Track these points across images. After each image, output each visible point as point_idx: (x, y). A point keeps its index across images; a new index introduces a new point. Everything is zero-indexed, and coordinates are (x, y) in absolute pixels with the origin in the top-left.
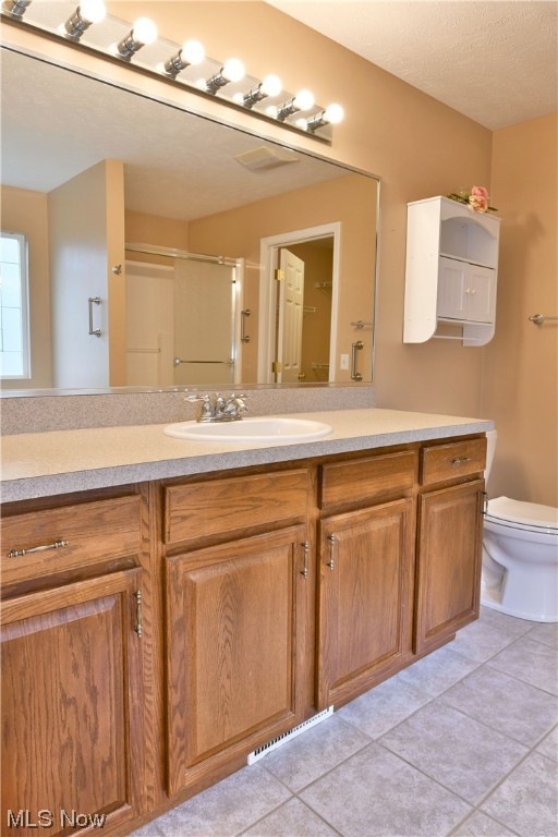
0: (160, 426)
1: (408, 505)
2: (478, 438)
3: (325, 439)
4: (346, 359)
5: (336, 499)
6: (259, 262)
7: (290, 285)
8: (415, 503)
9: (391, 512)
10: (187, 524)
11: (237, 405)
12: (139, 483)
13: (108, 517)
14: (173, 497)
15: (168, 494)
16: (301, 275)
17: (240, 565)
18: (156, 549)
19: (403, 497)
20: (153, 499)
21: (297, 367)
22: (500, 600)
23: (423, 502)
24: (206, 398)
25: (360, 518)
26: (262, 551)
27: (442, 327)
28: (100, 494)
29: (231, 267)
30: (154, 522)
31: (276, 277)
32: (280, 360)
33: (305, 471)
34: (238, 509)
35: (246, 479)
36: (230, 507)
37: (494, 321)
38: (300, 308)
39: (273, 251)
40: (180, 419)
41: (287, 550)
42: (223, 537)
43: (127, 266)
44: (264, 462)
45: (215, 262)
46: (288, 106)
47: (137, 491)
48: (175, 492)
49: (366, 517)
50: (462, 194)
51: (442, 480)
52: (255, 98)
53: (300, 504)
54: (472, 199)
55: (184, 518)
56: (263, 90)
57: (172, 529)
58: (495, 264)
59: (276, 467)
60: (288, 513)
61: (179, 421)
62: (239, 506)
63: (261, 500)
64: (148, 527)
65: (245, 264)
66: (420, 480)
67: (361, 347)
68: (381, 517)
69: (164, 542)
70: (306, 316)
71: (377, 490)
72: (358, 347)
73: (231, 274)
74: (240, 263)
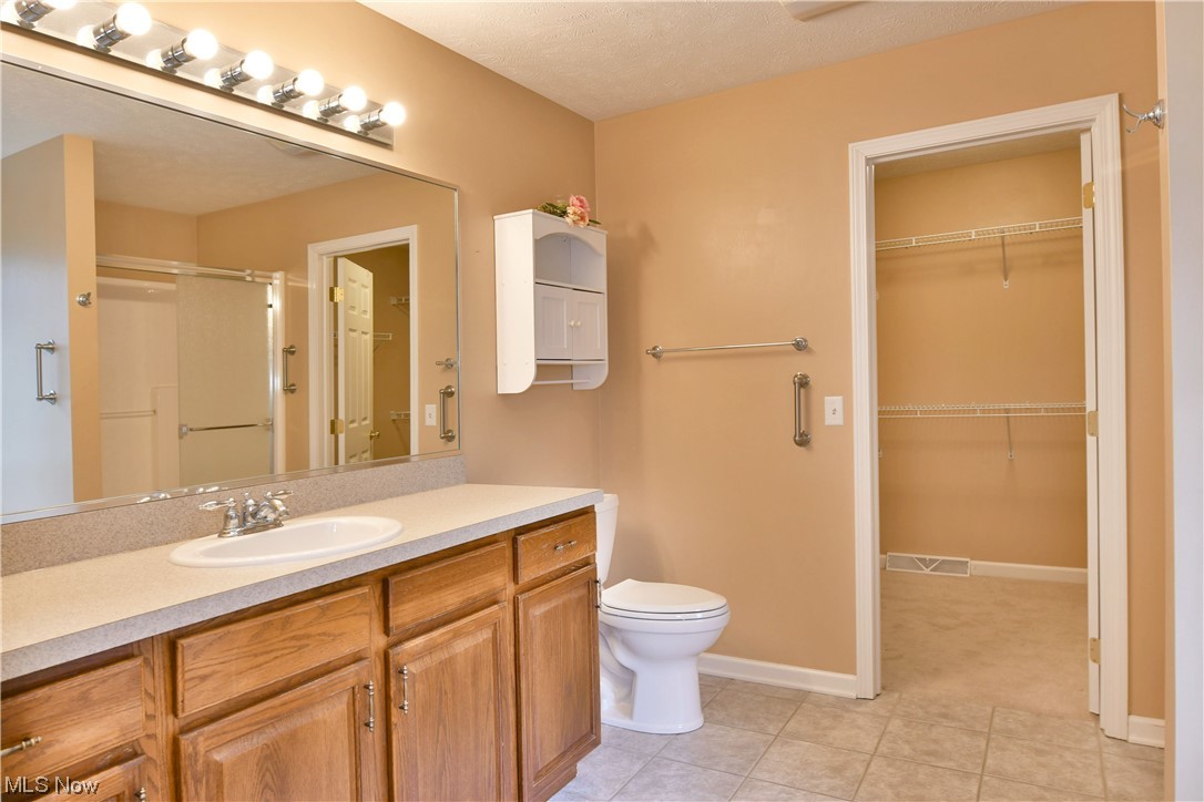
0: (164, 548)
1: (502, 612)
2: (586, 514)
3: (391, 544)
4: (432, 411)
5: (408, 619)
6: (306, 278)
7: (353, 308)
8: (511, 607)
9: (480, 625)
10: (209, 684)
11: (275, 509)
12: (139, 641)
13: (95, 695)
14: (187, 652)
15: (180, 650)
16: (368, 293)
17: (283, 728)
18: (165, 726)
19: (495, 602)
20: (160, 660)
21: (367, 422)
22: (630, 714)
23: (521, 605)
24: (230, 502)
25: (439, 641)
26: (312, 705)
27: (543, 369)
28: (84, 665)
29: (265, 284)
30: (161, 688)
31: (332, 297)
32: (342, 416)
33: (366, 590)
34: (279, 653)
35: (287, 612)
36: (267, 653)
37: (606, 357)
38: (369, 339)
39: (327, 262)
40: (194, 532)
41: (345, 698)
42: (257, 694)
43: (100, 287)
44: (311, 586)
45: (242, 279)
46: (333, 105)
47: (136, 652)
48: (190, 646)
49: (447, 637)
50: (560, 203)
51: (542, 573)
52: (289, 96)
53: (360, 633)
54: (570, 210)
55: (203, 678)
56: (299, 87)
57: (187, 695)
58: (603, 287)
59: (328, 589)
60: (346, 649)
61: (192, 538)
62: (277, 650)
63: (308, 636)
64: (154, 699)
65: (286, 280)
66: (515, 578)
67: (452, 394)
68: (468, 634)
69: (176, 715)
70: (378, 347)
71: (461, 599)
72: (447, 394)
73: (265, 292)
74: (278, 279)
